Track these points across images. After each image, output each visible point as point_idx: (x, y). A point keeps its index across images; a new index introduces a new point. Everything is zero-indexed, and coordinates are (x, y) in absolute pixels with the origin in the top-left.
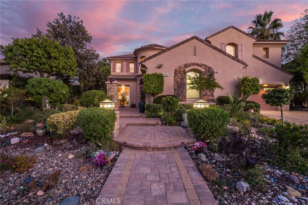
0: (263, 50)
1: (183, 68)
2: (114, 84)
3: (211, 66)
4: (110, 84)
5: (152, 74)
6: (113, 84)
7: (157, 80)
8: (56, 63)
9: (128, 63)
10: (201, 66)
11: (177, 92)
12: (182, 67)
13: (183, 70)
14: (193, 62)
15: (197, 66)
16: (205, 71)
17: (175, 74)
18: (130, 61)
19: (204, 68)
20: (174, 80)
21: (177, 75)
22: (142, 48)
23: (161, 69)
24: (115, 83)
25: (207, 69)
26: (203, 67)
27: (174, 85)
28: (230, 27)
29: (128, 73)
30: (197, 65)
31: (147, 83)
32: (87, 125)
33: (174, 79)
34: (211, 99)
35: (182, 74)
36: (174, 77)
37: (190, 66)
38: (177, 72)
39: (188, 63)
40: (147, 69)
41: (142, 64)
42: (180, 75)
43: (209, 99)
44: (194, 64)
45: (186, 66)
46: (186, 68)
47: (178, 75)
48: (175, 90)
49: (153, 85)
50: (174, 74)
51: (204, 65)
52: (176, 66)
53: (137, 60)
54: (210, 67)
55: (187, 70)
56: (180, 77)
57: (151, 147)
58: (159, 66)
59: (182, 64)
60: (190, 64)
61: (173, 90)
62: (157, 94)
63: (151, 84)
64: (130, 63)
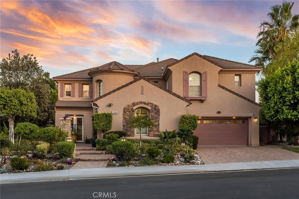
0: (235, 76)
1: (131, 106)
2: (68, 121)
3: (157, 104)
4: (63, 121)
5: (102, 114)
6: (66, 121)
7: (106, 119)
8: (25, 108)
9: (81, 84)
10: (147, 104)
11: (126, 128)
12: (130, 105)
13: (131, 108)
14: (140, 101)
15: (145, 104)
16: (152, 109)
17: (124, 112)
18: (83, 83)
19: (150, 106)
20: (123, 117)
21: (125, 112)
22: (98, 70)
23: (111, 107)
24: (68, 120)
25: (153, 107)
26: (150, 105)
27: (123, 122)
28: (193, 54)
29: (81, 98)
30: (144, 103)
31: (97, 122)
32: (62, 149)
33: (123, 116)
34: (156, 134)
35: (130, 112)
36: (123, 114)
37: (138, 105)
38: (126, 110)
39: (136, 102)
40: (98, 107)
41: (94, 103)
42: (129, 113)
43: (155, 134)
44: (141, 103)
45: (134, 104)
46: (134, 106)
47: (127, 113)
48: (124, 126)
49: (102, 123)
50: (123, 112)
51: (151, 103)
52: (125, 105)
53: (92, 81)
54: (156, 106)
55: (134, 108)
56: (129, 115)
58: (109, 105)
59: (130, 103)
60: (137, 102)
61: (123, 126)
62: (107, 131)
63: (100, 122)
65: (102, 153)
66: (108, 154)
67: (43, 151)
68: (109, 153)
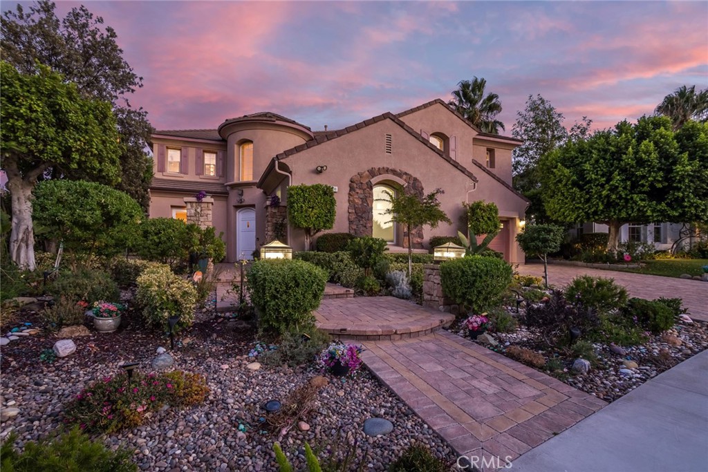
0: (486, 152)
1: (368, 177)
2: (206, 205)
3: (418, 176)
4: (194, 204)
5: (313, 187)
6: (203, 205)
7: (324, 200)
9: (202, 151)
10: (400, 175)
11: (355, 227)
12: (364, 174)
13: (367, 181)
14: (385, 166)
15: (394, 174)
16: (408, 187)
17: (352, 188)
18: (206, 148)
19: (405, 180)
20: (349, 201)
21: (354, 190)
22: (246, 118)
23: (323, 175)
24: (208, 203)
25: (411, 182)
26: (405, 177)
27: (349, 213)
28: (436, 101)
29: (201, 176)
30: (394, 172)
31: (302, 207)
33: (348, 198)
34: (417, 241)
35: (364, 190)
36: (349, 194)
37: (380, 174)
38: (355, 185)
39: (377, 166)
40: (290, 173)
41: (281, 161)
42: (362, 191)
43: (415, 242)
44: (387, 171)
45: (372, 173)
46: (373, 177)
47: (358, 190)
48: (351, 222)
49: (315, 211)
50: (349, 188)
51: (406, 174)
52: (353, 173)
53: (226, 146)
54: (415, 179)
55: (374, 181)
56: (361, 196)
57: (398, 333)
58: (319, 169)
59: (365, 168)
60: (379, 169)
61: (348, 222)
62: (319, 230)
63: (310, 208)
64: (204, 151)
65: (347, 294)
66: (361, 294)
67: (176, 302)
68: (365, 292)
